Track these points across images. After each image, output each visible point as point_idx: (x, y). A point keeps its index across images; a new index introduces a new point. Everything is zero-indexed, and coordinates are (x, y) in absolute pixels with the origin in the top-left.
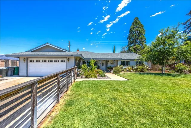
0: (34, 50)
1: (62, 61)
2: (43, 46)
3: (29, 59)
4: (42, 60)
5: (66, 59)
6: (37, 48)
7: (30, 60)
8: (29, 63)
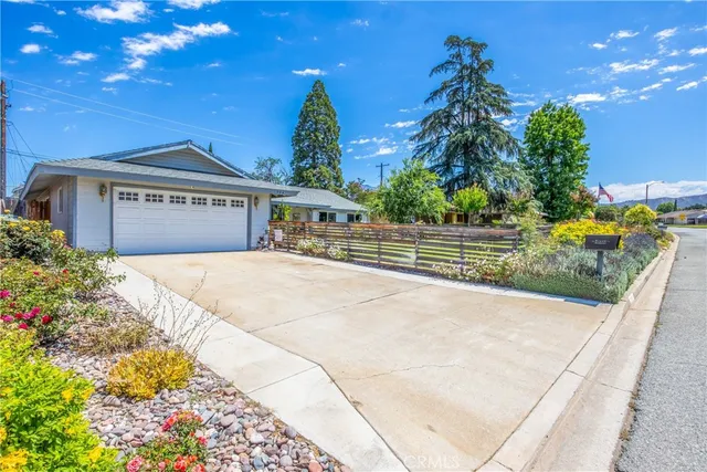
0: (134, 156)
1: (235, 204)
2: (172, 149)
3: (118, 189)
4: (172, 197)
5: (246, 200)
6: (145, 150)
7: (121, 193)
8: (118, 204)
